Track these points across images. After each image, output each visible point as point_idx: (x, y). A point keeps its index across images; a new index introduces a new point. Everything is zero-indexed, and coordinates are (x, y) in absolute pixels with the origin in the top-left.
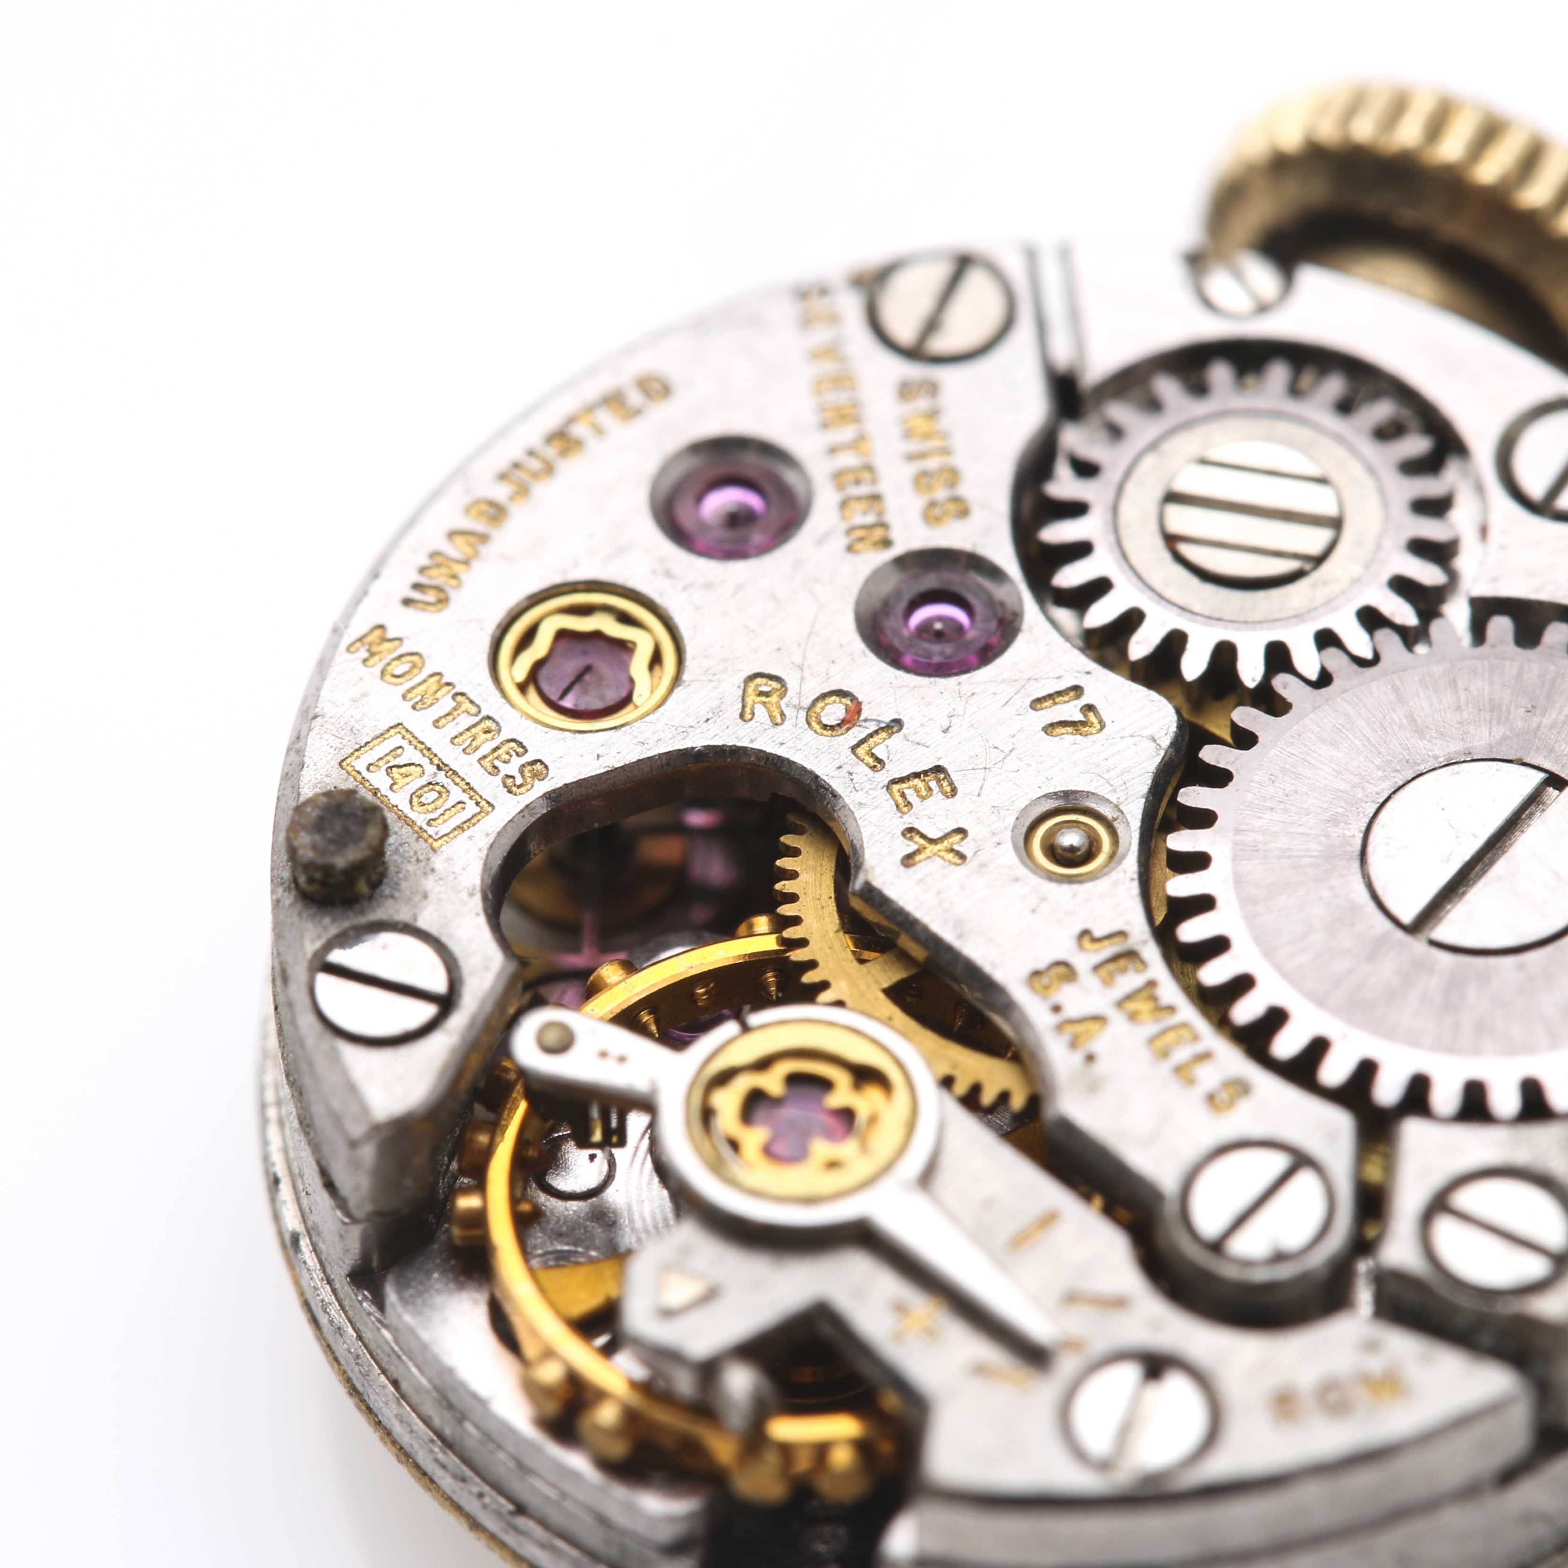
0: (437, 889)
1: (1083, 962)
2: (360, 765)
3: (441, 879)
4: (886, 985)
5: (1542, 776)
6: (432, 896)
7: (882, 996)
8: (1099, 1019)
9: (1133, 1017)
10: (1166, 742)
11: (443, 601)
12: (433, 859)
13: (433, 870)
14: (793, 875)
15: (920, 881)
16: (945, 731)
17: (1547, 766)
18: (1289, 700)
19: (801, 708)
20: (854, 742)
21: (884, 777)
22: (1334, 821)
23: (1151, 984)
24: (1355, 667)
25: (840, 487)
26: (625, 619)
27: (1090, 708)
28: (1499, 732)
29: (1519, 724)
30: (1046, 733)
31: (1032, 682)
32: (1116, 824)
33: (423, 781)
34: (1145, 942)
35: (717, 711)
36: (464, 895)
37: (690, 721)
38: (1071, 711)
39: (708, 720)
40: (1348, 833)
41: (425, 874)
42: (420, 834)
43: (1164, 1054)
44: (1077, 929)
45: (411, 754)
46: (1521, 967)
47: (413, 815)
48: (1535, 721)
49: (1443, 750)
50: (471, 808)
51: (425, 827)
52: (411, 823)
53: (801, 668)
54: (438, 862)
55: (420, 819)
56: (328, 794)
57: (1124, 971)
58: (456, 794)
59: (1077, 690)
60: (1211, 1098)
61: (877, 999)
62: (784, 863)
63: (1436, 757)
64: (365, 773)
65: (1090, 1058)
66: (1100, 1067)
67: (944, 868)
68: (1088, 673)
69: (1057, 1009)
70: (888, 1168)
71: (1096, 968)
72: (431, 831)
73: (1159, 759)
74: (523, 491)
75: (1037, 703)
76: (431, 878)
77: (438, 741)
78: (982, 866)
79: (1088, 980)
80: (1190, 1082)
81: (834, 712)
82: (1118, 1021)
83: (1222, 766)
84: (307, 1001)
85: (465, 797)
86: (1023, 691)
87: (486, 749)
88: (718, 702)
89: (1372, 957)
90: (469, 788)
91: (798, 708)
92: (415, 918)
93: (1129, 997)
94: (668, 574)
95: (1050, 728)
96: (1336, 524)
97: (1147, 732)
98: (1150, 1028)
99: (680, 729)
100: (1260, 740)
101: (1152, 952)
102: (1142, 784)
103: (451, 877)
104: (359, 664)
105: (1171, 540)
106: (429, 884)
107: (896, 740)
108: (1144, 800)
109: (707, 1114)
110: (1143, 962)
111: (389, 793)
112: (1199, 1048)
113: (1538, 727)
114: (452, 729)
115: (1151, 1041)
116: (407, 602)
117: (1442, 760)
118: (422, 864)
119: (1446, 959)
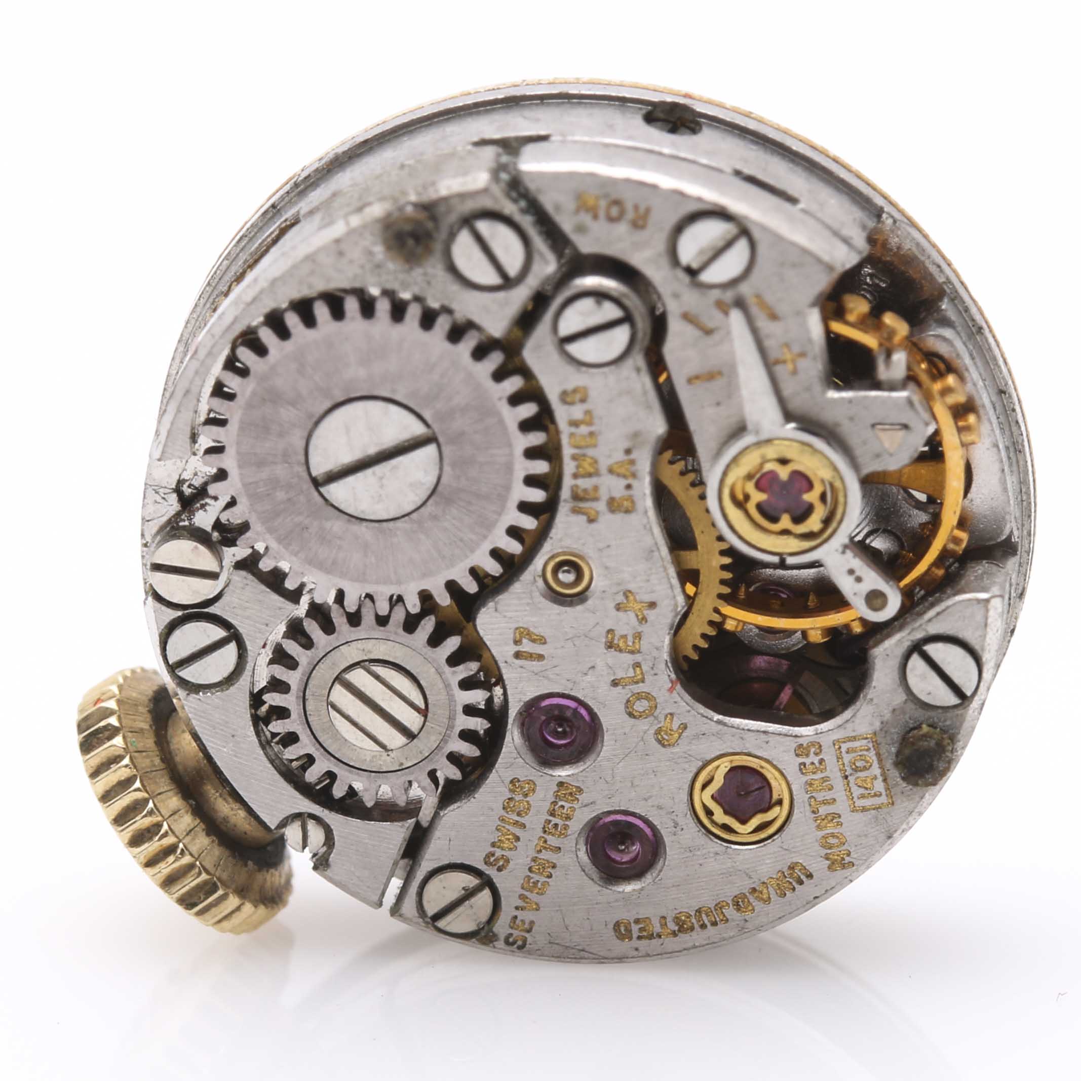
0: (886, 711)
1: (601, 506)
2: (883, 799)
3: (881, 716)
4: (694, 553)
5: (322, 490)
6: (891, 709)
7: (699, 547)
8: (611, 471)
9: (595, 462)
10: (491, 604)
11: (792, 868)
12: (878, 729)
13: (882, 723)
14: (704, 636)
15: (653, 592)
16: (593, 667)
17: (316, 494)
18: (417, 596)
19: (655, 717)
20: (641, 684)
21: (638, 658)
22: (435, 518)
23: (575, 476)
24: (375, 598)
25: (566, 827)
26: (709, 813)
27: (516, 642)
28: (328, 525)
29: (316, 523)
30: (545, 640)
31: (536, 671)
32: (540, 573)
33: (860, 774)
34: (565, 501)
35: (697, 737)
36: (875, 701)
37: (714, 738)
38: (527, 646)
39: (703, 734)
40: (433, 508)
41: (887, 723)
42: (877, 745)
43: (591, 434)
44: (594, 526)
45: (857, 792)
46: (394, 391)
47: (874, 758)
48: (307, 522)
49: (362, 529)
50: (844, 747)
51: (872, 749)
52: (878, 755)
53: (642, 739)
54: (877, 725)
55: (872, 756)
56: (916, 784)
57: (585, 490)
58: (847, 758)
59: (517, 655)
60: (583, 401)
61: (703, 547)
62: (704, 645)
63: (367, 527)
64: (884, 793)
65: (628, 452)
66: (626, 444)
67: (637, 593)
68: (506, 662)
69: (629, 487)
70: (759, 444)
71: (596, 499)
72: (871, 745)
73: (500, 597)
74: (719, 907)
75: (541, 657)
76: (885, 719)
77: (839, 792)
78: (619, 584)
79: (604, 495)
80: (588, 413)
81: (641, 706)
82: (604, 465)
83: (471, 578)
84: (982, 684)
85: (844, 755)
86: (544, 669)
87: (819, 775)
88: (693, 742)
89: (462, 434)
90: (839, 758)
91: (656, 718)
92: (906, 702)
93: (590, 475)
94: (676, 825)
95: (542, 641)
96: (339, 679)
97: (497, 614)
98: (590, 452)
99: (719, 736)
100: (444, 582)
101: (565, 493)
102: (517, 587)
103: (875, 715)
104: (853, 855)
105: (424, 712)
106: (888, 716)
107: (620, 674)
108: (521, 578)
109: (827, 522)
110: (572, 491)
111: (879, 776)
112: (573, 430)
113: (308, 516)
114: (828, 795)
115: (595, 446)
116: (810, 876)
117: (365, 524)
118: (885, 729)
119: (427, 415)
